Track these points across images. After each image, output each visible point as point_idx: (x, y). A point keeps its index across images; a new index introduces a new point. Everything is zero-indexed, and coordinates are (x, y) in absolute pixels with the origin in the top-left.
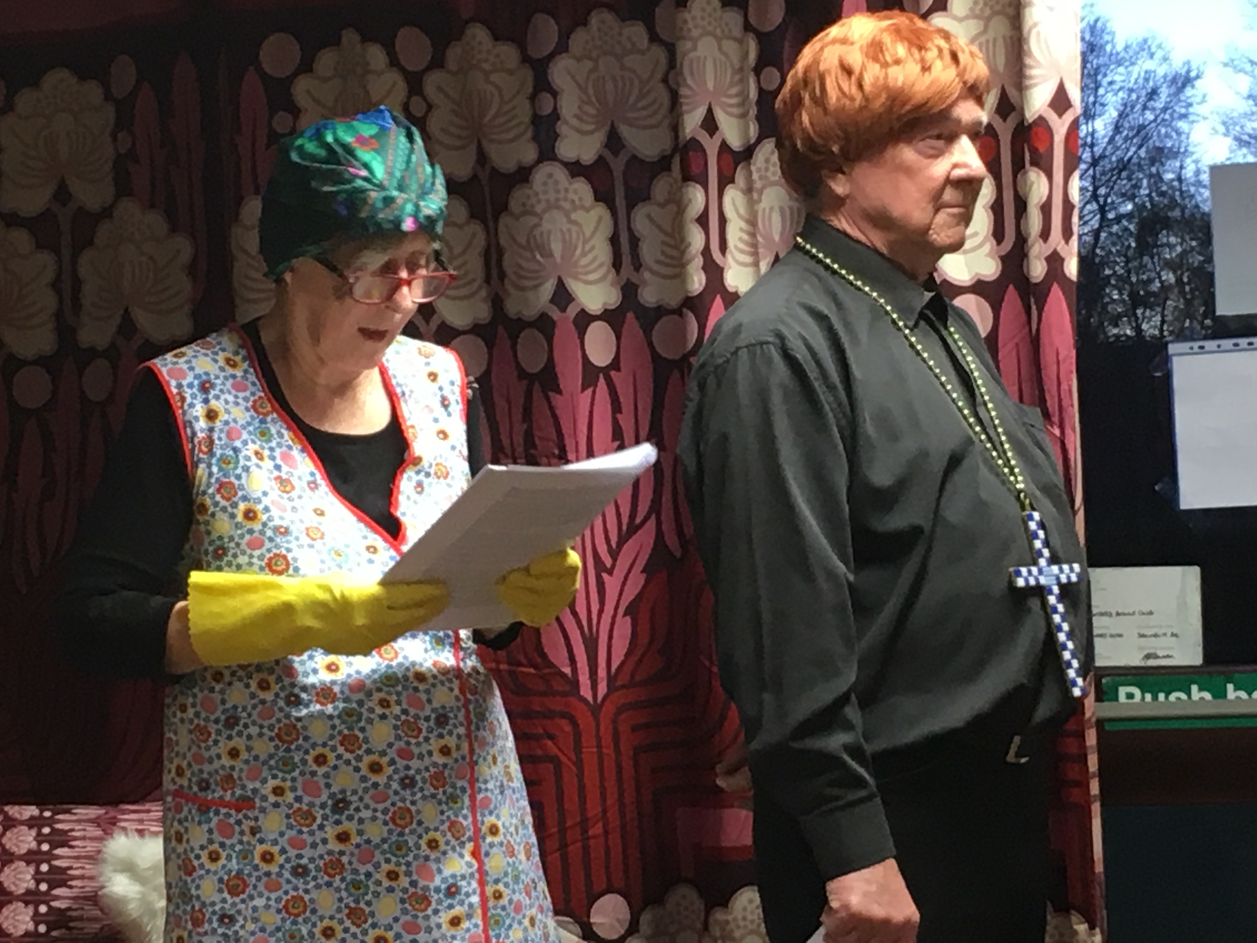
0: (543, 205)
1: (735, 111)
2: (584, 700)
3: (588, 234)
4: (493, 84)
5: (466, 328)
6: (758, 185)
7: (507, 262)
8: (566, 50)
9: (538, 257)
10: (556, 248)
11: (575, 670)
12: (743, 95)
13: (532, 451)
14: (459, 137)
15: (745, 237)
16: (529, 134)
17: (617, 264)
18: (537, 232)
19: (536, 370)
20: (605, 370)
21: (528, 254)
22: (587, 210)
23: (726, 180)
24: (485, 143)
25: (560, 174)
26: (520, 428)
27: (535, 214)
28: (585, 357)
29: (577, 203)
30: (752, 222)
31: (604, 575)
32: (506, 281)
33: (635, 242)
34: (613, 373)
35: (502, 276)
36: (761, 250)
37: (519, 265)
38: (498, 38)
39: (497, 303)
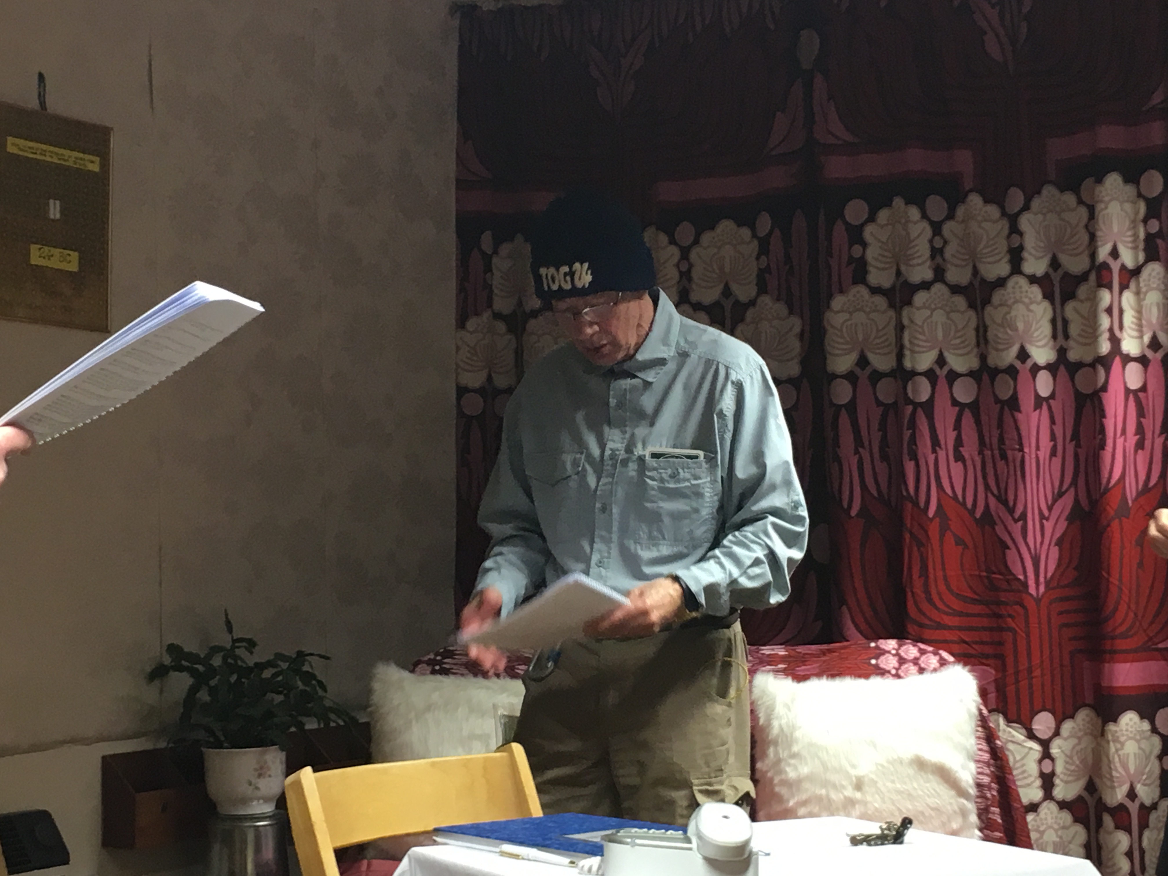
0: (1012, 301)
1: (1130, 245)
2: (1031, 595)
3: (1038, 318)
4: (983, 229)
5: (965, 373)
6: (1144, 290)
7: (990, 335)
8: (1028, 209)
9: (1009, 331)
10: (1020, 326)
11: (1026, 577)
12: (1136, 236)
13: (1003, 446)
14: (962, 260)
15: (1134, 320)
16: (1006, 258)
17: (1054, 337)
18: (1008, 317)
19: (1006, 398)
20: (1046, 399)
21: (1002, 330)
22: (1039, 304)
23: (1124, 287)
24: (977, 264)
25: (1022, 281)
26: (996, 433)
27: (1008, 306)
28: (1036, 391)
29: (1033, 299)
30: (1139, 311)
31: (1044, 521)
32: (989, 345)
33: (1066, 323)
34: (1051, 401)
35: (986, 342)
36: (1145, 329)
37: (996, 335)
38: (986, 201)
39: (983, 358)
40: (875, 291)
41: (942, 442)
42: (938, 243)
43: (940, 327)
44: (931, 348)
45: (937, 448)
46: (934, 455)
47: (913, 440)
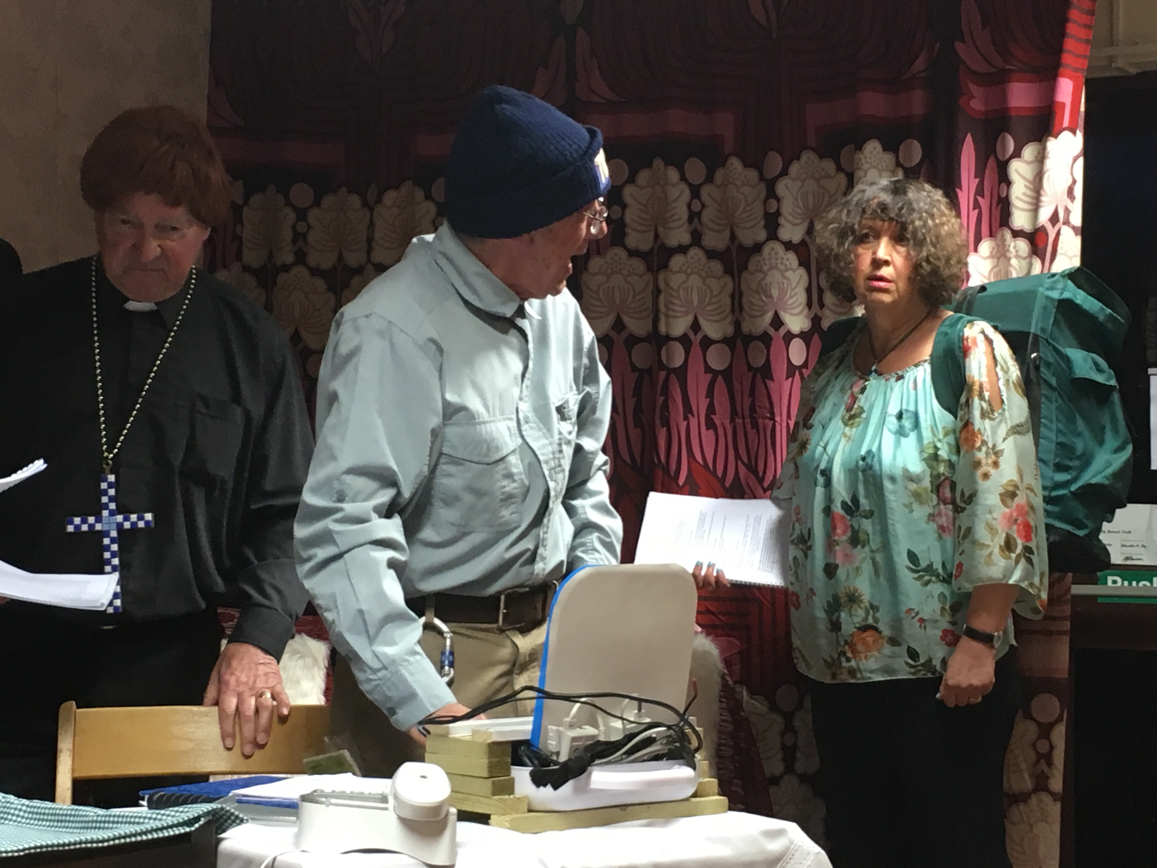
0: (768, 267)
3: (793, 286)
4: (742, 194)
5: (719, 339)
7: (745, 300)
8: (787, 174)
9: (764, 298)
10: (775, 293)
13: (755, 415)
14: (719, 225)
16: (762, 223)
17: (809, 304)
18: (763, 283)
19: (759, 366)
20: (800, 368)
21: (757, 296)
22: (794, 271)
24: (734, 228)
25: (779, 248)
26: (747, 401)
27: (762, 272)
28: (788, 359)
29: (788, 266)
32: (743, 313)
33: (820, 292)
34: (804, 370)
35: (741, 308)
37: (751, 302)
38: (746, 165)
39: (737, 325)
40: (633, 253)
41: (694, 409)
42: (696, 206)
43: (695, 291)
44: (686, 314)
45: (690, 416)
46: (686, 422)
47: (665, 406)
